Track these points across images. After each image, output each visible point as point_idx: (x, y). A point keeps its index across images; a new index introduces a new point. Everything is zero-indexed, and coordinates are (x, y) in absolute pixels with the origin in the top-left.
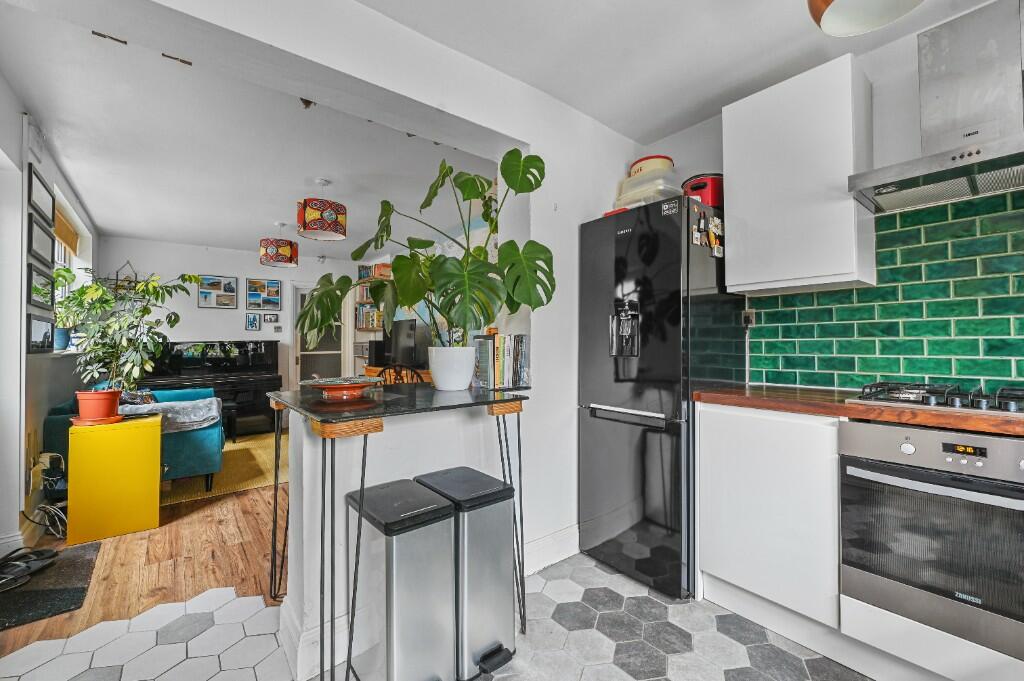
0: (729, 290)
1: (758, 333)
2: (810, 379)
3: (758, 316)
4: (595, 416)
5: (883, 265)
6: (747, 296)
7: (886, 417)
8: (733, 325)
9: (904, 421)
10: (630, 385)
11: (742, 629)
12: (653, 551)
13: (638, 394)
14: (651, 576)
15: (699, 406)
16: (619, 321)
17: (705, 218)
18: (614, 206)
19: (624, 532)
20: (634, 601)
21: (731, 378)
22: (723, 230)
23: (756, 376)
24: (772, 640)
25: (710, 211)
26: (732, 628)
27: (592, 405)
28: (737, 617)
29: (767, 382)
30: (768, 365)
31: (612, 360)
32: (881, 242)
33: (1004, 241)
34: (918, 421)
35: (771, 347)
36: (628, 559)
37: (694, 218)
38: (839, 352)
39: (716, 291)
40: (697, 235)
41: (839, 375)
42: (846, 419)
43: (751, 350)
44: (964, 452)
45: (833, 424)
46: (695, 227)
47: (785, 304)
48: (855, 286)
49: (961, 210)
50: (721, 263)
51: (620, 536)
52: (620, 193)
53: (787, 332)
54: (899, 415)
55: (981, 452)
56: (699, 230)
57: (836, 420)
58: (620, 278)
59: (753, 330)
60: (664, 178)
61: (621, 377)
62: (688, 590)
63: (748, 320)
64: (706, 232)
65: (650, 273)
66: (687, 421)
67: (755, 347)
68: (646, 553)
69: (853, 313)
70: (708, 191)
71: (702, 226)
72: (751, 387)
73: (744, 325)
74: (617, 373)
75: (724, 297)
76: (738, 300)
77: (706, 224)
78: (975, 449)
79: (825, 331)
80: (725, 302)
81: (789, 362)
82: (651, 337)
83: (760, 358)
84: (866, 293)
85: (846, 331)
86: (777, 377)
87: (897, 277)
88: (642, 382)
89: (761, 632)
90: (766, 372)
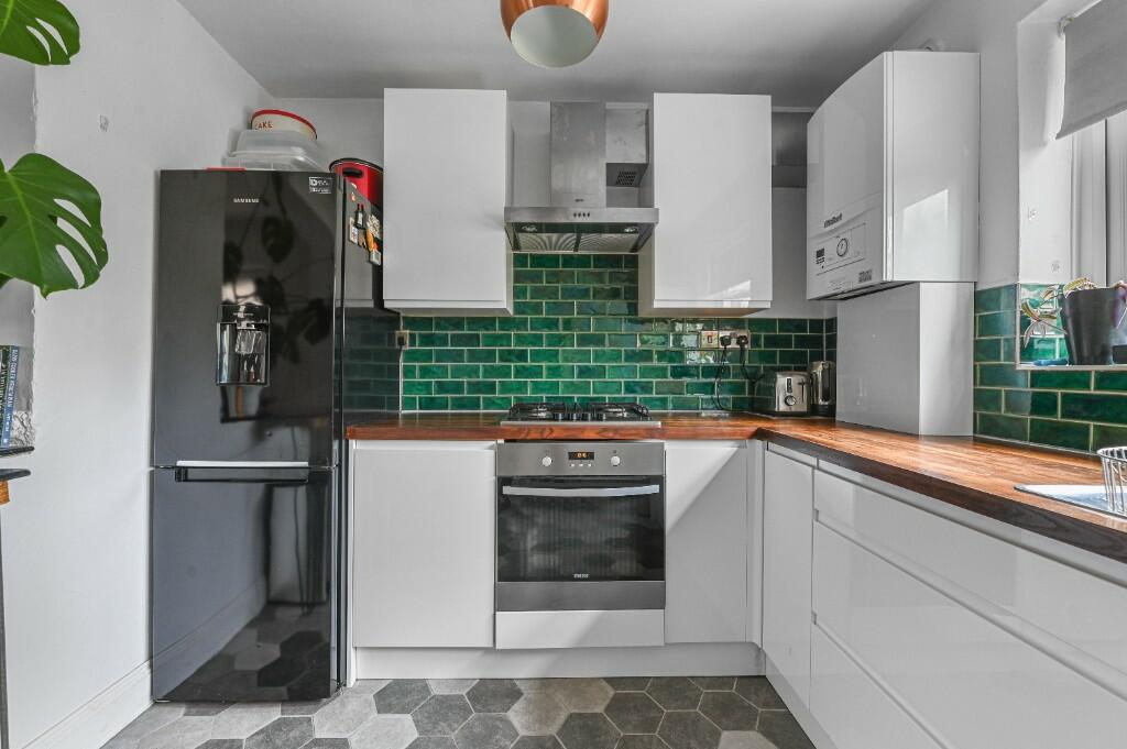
0: (387, 305)
1: (411, 356)
2: (459, 404)
3: (412, 337)
4: (186, 480)
5: (518, 298)
6: (402, 314)
7: (533, 435)
8: (386, 347)
9: (545, 437)
10: (247, 425)
11: (405, 693)
12: (284, 647)
13: (259, 435)
14: (282, 685)
15: (354, 445)
16: (234, 333)
17: (363, 212)
18: (223, 161)
19: (237, 636)
20: (261, 737)
21: (382, 407)
22: (381, 233)
23: (409, 403)
24: (436, 690)
25: (368, 207)
26: (393, 700)
27: (180, 463)
28: (397, 682)
29: (421, 408)
30: (421, 390)
31: (218, 392)
32: (518, 277)
33: (587, 290)
34: (554, 435)
35: (425, 372)
36: (245, 675)
37: (351, 208)
38: (484, 377)
39: (371, 304)
40: (353, 230)
41: (484, 398)
42: (501, 441)
43: (405, 376)
44: (582, 458)
45: (491, 448)
46: (352, 220)
47: (439, 327)
48: (497, 315)
49: (568, 261)
50: (378, 272)
51: (227, 646)
52: (234, 146)
53: (441, 356)
54: (542, 433)
55: (590, 456)
56: (356, 225)
57: (494, 442)
58: (231, 275)
59: (407, 353)
60: (304, 147)
61: (233, 414)
62: (338, 680)
63: (401, 342)
64: (363, 229)
65: (279, 272)
66: (339, 466)
67: (409, 372)
68: (274, 652)
69: (496, 340)
70: (364, 180)
71: (360, 222)
72: (404, 415)
73: (397, 347)
74: (225, 408)
75: (381, 314)
76: (393, 318)
77: (364, 220)
78: (587, 453)
79: (474, 356)
80: (380, 320)
81: (442, 387)
82: (280, 359)
83: (413, 384)
84: (506, 322)
85: (490, 356)
86: (429, 403)
87: (527, 310)
88: (266, 420)
89: (423, 686)
90: (420, 398)
